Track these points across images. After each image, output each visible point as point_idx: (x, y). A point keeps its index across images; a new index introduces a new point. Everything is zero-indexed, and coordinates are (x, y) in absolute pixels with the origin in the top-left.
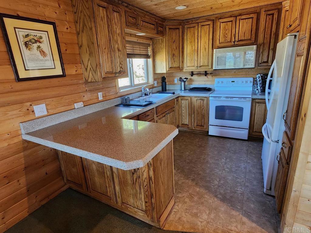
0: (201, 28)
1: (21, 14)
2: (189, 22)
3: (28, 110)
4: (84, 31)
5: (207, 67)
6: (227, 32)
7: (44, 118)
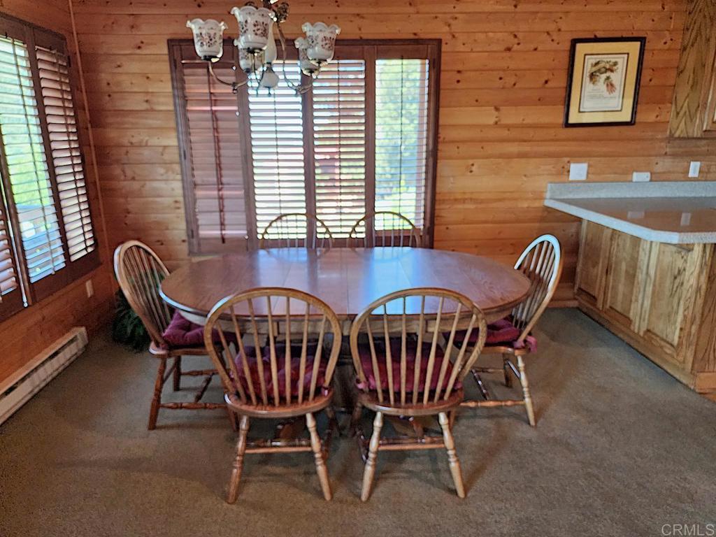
1: (600, 35)
3: (563, 167)
4: (696, 44)
7: (579, 184)
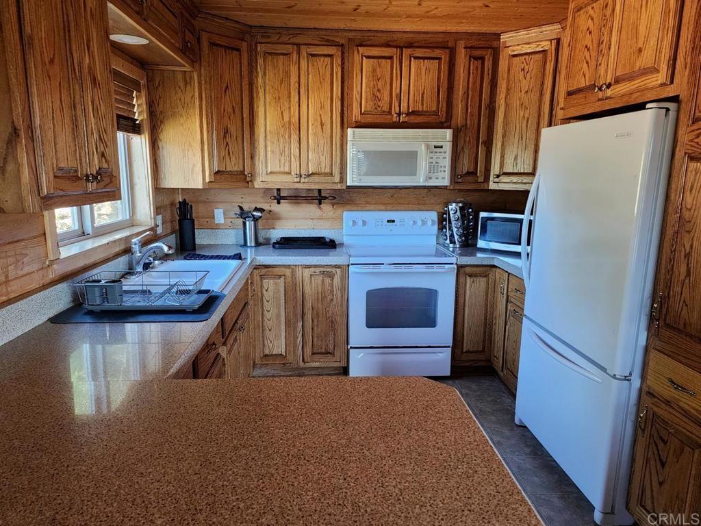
0: (308, 61)
2: (269, 37)
5: (329, 179)
6: (380, 84)
